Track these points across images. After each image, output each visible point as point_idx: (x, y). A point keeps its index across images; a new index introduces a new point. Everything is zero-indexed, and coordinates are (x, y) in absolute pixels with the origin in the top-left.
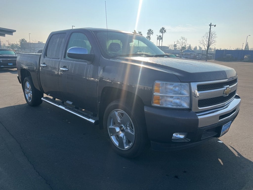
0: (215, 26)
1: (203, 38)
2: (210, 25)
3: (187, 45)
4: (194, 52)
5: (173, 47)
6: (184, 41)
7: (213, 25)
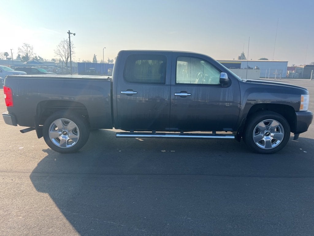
0: (74, 34)
1: (59, 47)
2: (69, 33)
3: (34, 54)
4: (43, 64)
5: (3, 55)
6: (29, 49)
7: (72, 33)
